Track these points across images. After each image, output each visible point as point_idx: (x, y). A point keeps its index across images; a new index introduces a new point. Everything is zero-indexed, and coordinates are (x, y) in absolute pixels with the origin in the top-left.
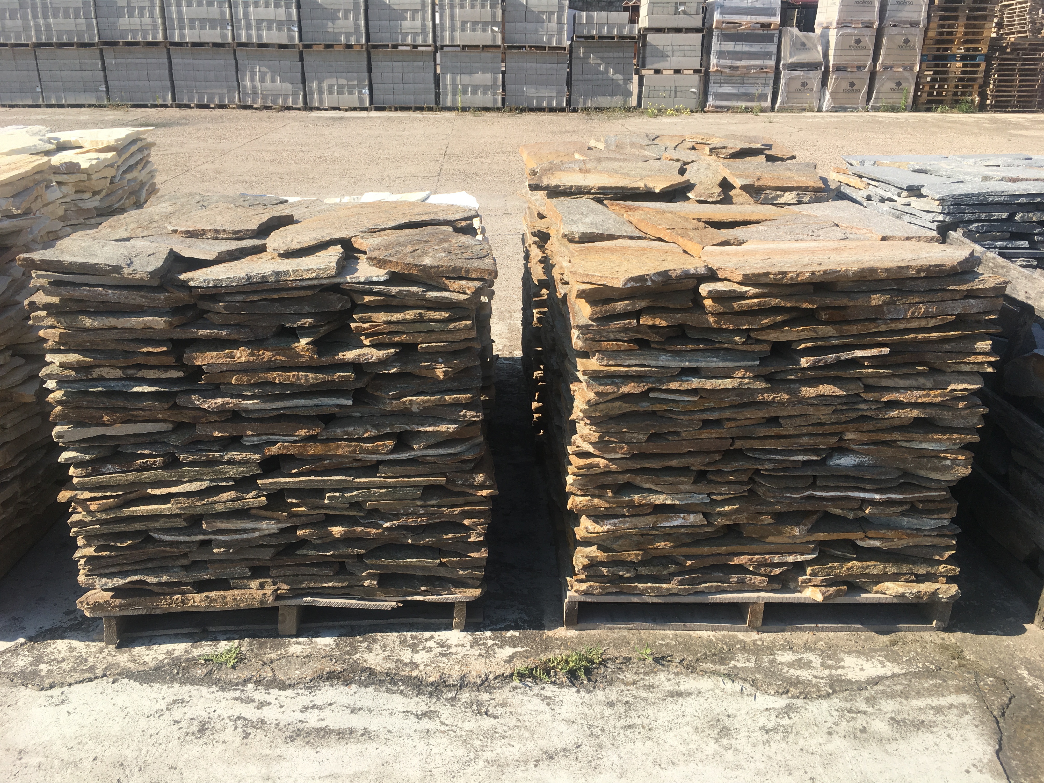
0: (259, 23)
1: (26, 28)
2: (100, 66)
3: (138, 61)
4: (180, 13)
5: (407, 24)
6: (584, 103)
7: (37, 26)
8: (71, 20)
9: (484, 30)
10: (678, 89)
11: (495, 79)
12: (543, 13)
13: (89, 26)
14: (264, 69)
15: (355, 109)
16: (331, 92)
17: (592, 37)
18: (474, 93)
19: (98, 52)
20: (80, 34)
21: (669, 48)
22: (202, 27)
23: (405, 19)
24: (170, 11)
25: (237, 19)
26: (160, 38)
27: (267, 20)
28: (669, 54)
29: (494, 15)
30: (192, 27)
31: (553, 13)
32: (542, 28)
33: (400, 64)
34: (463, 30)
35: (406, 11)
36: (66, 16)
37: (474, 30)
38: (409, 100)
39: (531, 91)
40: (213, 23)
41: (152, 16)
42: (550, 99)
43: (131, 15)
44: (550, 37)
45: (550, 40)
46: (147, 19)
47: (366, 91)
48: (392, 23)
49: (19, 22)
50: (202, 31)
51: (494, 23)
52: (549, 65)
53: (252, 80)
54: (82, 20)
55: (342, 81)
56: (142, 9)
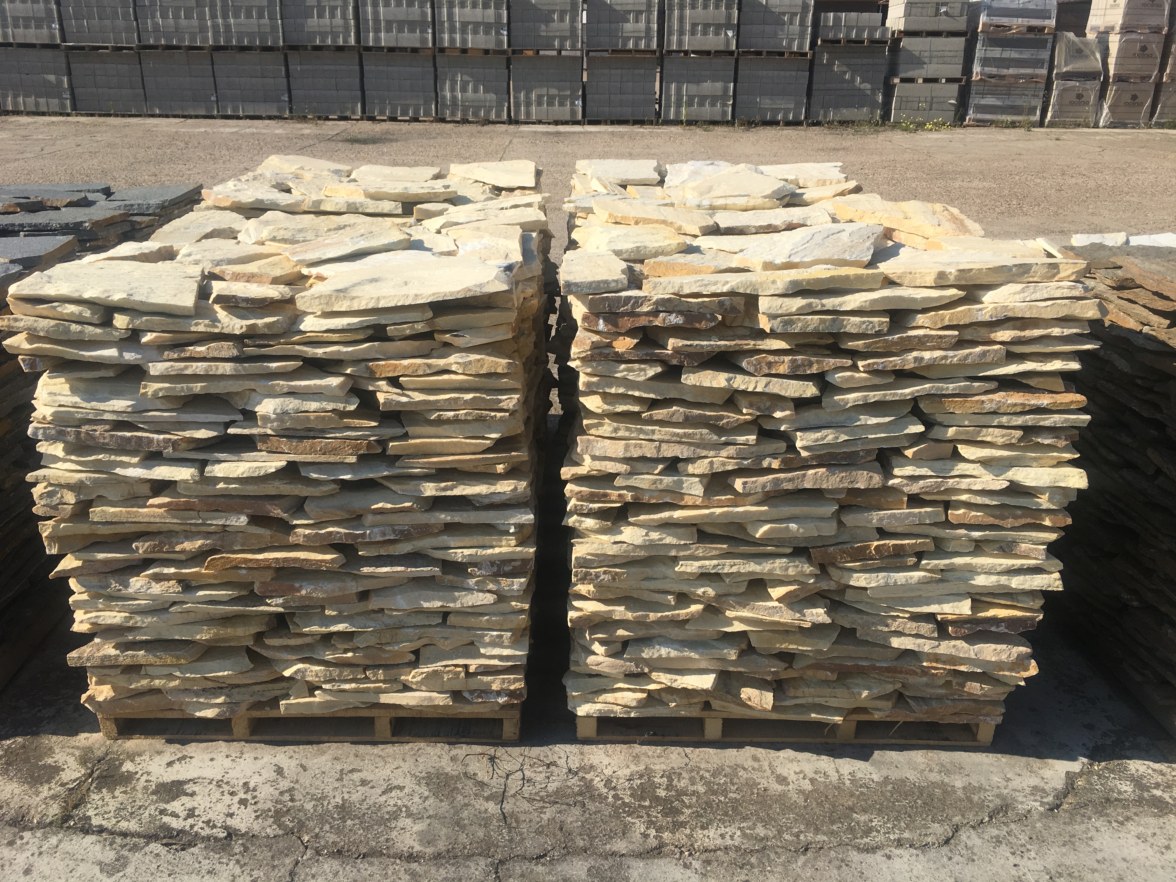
0: (464, 25)
1: (203, 29)
2: (283, 73)
3: (326, 67)
4: (376, 13)
5: (629, 26)
6: (825, 116)
7: (215, 27)
8: (254, 21)
9: (717, 34)
10: (935, 100)
11: (726, 89)
12: (784, 14)
13: (274, 28)
14: (466, 78)
15: (566, 123)
16: (539, 104)
17: (838, 41)
18: (701, 104)
19: (282, 57)
20: (263, 36)
21: (926, 54)
22: (400, 30)
23: (628, 21)
24: (365, 12)
25: (440, 21)
26: (352, 41)
27: (473, 23)
28: (926, 60)
29: (729, 17)
30: (388, 30)
31: (796, 14)
32: (782, 30)
33: (619, 71)
34: (693, 33)
35: (629, 12)
36: (249, 16)
37: (705, 33)
38: (627, 112)
39: (766, 103)
40: (412, 25)
41: (344, 17)
42: (787, 111)
43: (321, 16)
44: (791, 41)
45: (790, 44)
46: (338, 20)
47: (579, 103)
48: (613, 26)
49: (195, 22)
50: (400, 35)
51: (728, 26)
52: (788, 73)
53: (453, 90)
54: (266, 21)
55: (553, 91)
56: (333, 9)
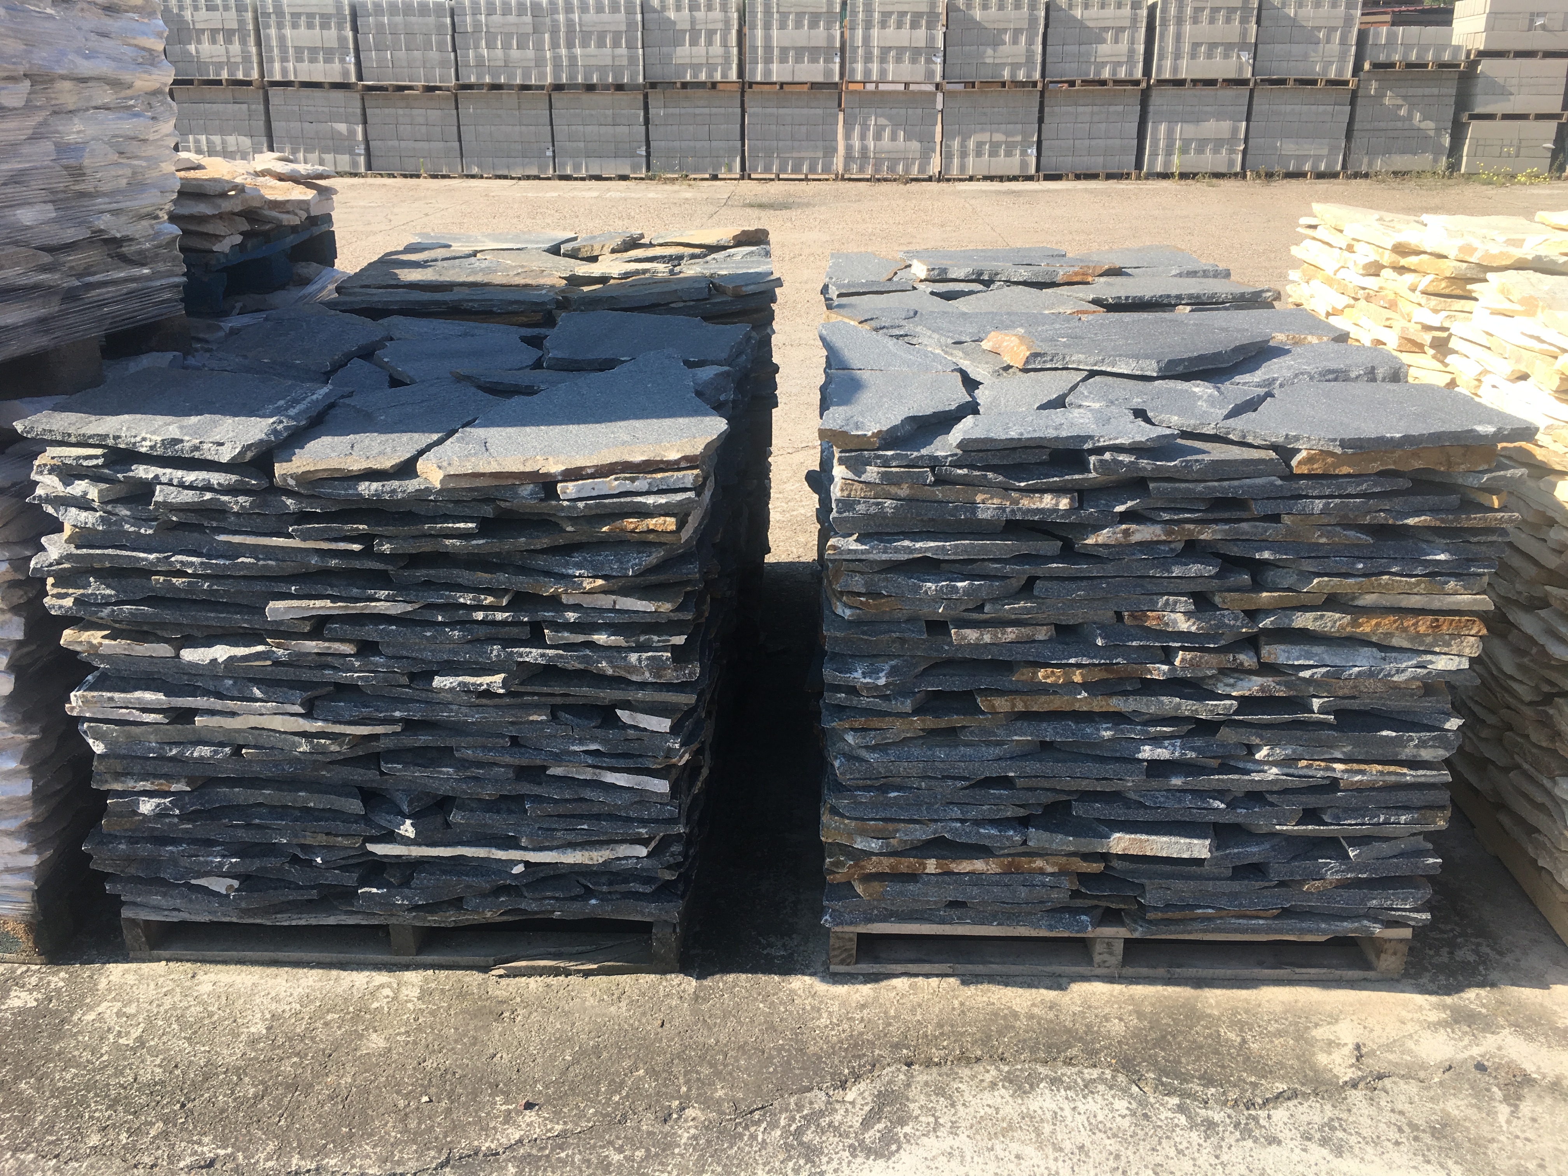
0: (885, 51)
1: (540, 62)
2: (641, 119)
3: (698, 111)
4: (768, 38)
5: (1105, 49)
6: (1370, 164)
7: (557, 59)
8: (608, 51)
9: (1226, 56)
10: (1524, 143)
11: (1235, 131)
12: (1319, 29)
13: (633, 60)
14: (882, 121)
15: (1015, 178)
16: (979, 154)
17: (1392, 65)
18: (1200, 151)
19: (641, 97)
20: (617, 70)
21: (1515, 81)
22: (798, 60)
23: (1104, 41)
24: (753, 38)
25: (852, 46)
26: (733, 75)
27: (897, 48)
28: (1512, 90)
29: (1244, 34)
30: (783, 60)
31: (1335, 29)
32: (1315, 51)
33: (1088, 109)
34: (1193, 56)
35: (1106, 29)
36: (601, 44)
37: (1209, 56)
38: (1096, 163)
39: (1289, 147)
40: (814, 53)
41: (725, 44)
42: (1318, 158)
43: (694, 42)
44: (1327, 64)
45: (1325, 70)
46: (717, 49)
47: (1032, 151)
48: (1083, 48)
49: (530, 53)
50: (798, 66)
51: (1243, 45)
52: (1321, 108)
53: (863, 137)
54: (623, 51)
55: (999, 137)
56: (711, 33)
